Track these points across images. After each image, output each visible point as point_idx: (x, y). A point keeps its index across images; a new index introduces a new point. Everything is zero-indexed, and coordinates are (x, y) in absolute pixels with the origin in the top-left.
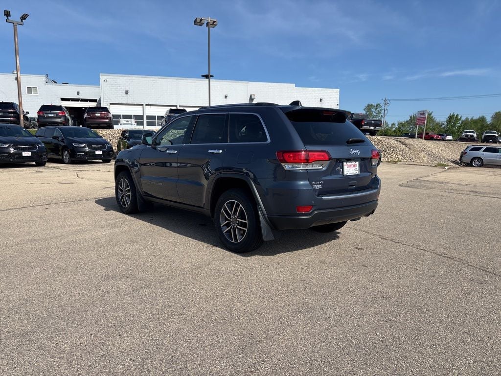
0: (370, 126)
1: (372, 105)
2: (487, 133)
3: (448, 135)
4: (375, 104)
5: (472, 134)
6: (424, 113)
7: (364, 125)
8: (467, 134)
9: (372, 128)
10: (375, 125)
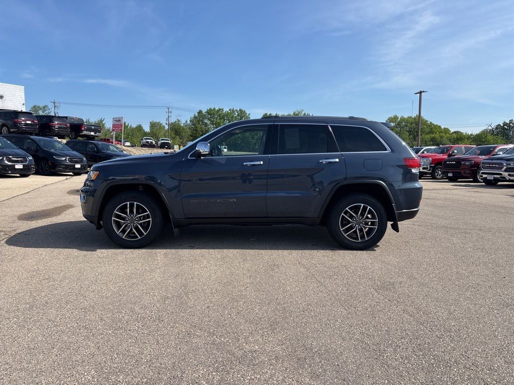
0: (91, 132)
1: (39, 107)
2: (162, 140)
3: (127, 141)
4: (41, 105)
5: (151, 141)
6: (120, 120)
7: (84, 130)
8: (148, 140)
9: (92, 133)
10: (95, 131)
